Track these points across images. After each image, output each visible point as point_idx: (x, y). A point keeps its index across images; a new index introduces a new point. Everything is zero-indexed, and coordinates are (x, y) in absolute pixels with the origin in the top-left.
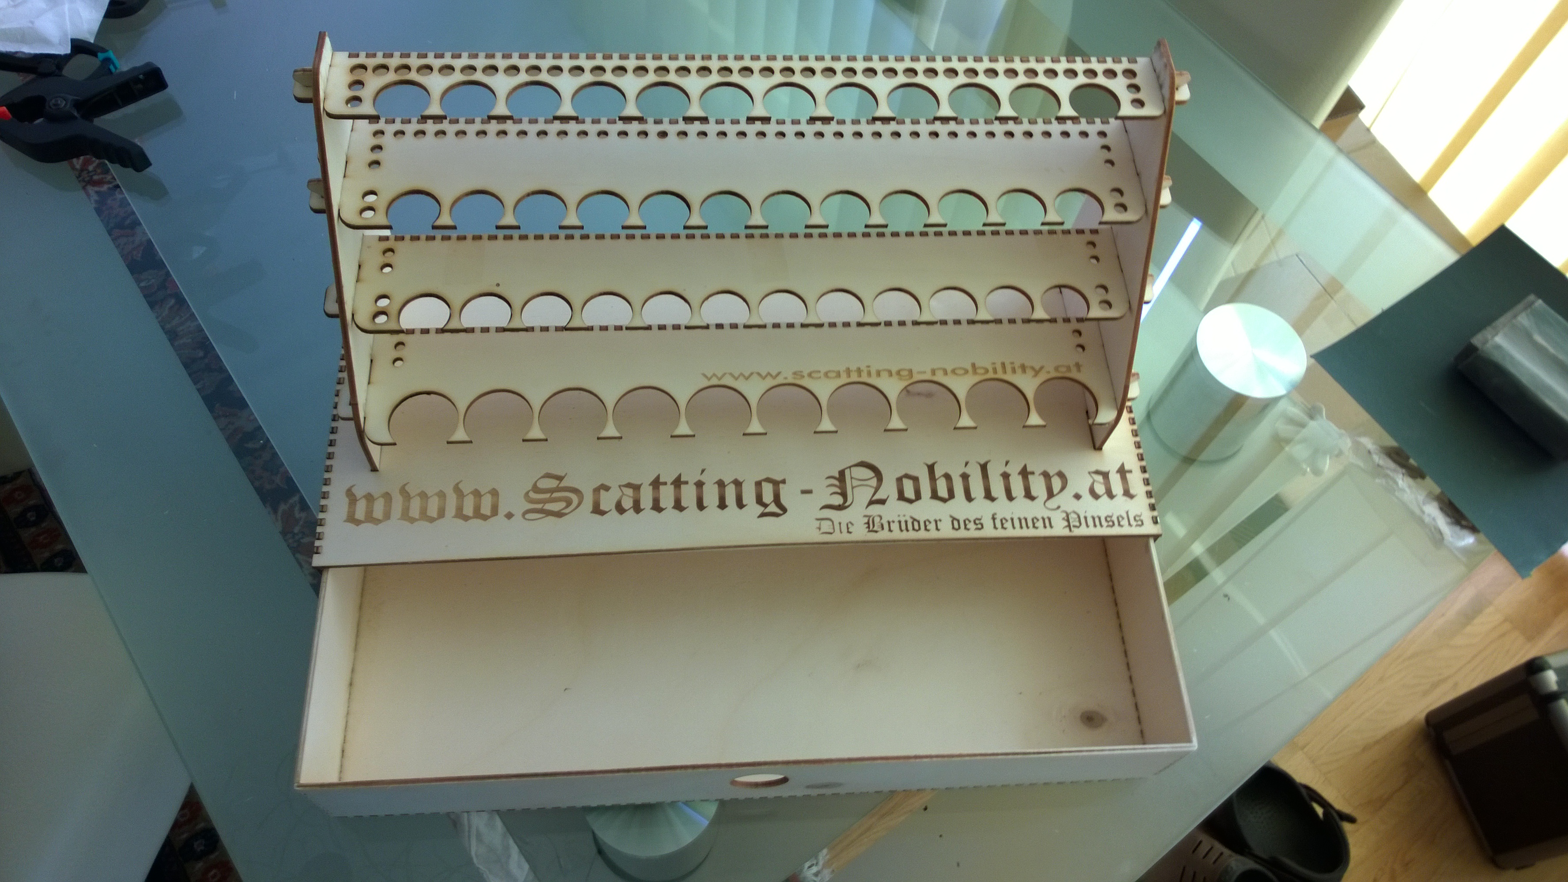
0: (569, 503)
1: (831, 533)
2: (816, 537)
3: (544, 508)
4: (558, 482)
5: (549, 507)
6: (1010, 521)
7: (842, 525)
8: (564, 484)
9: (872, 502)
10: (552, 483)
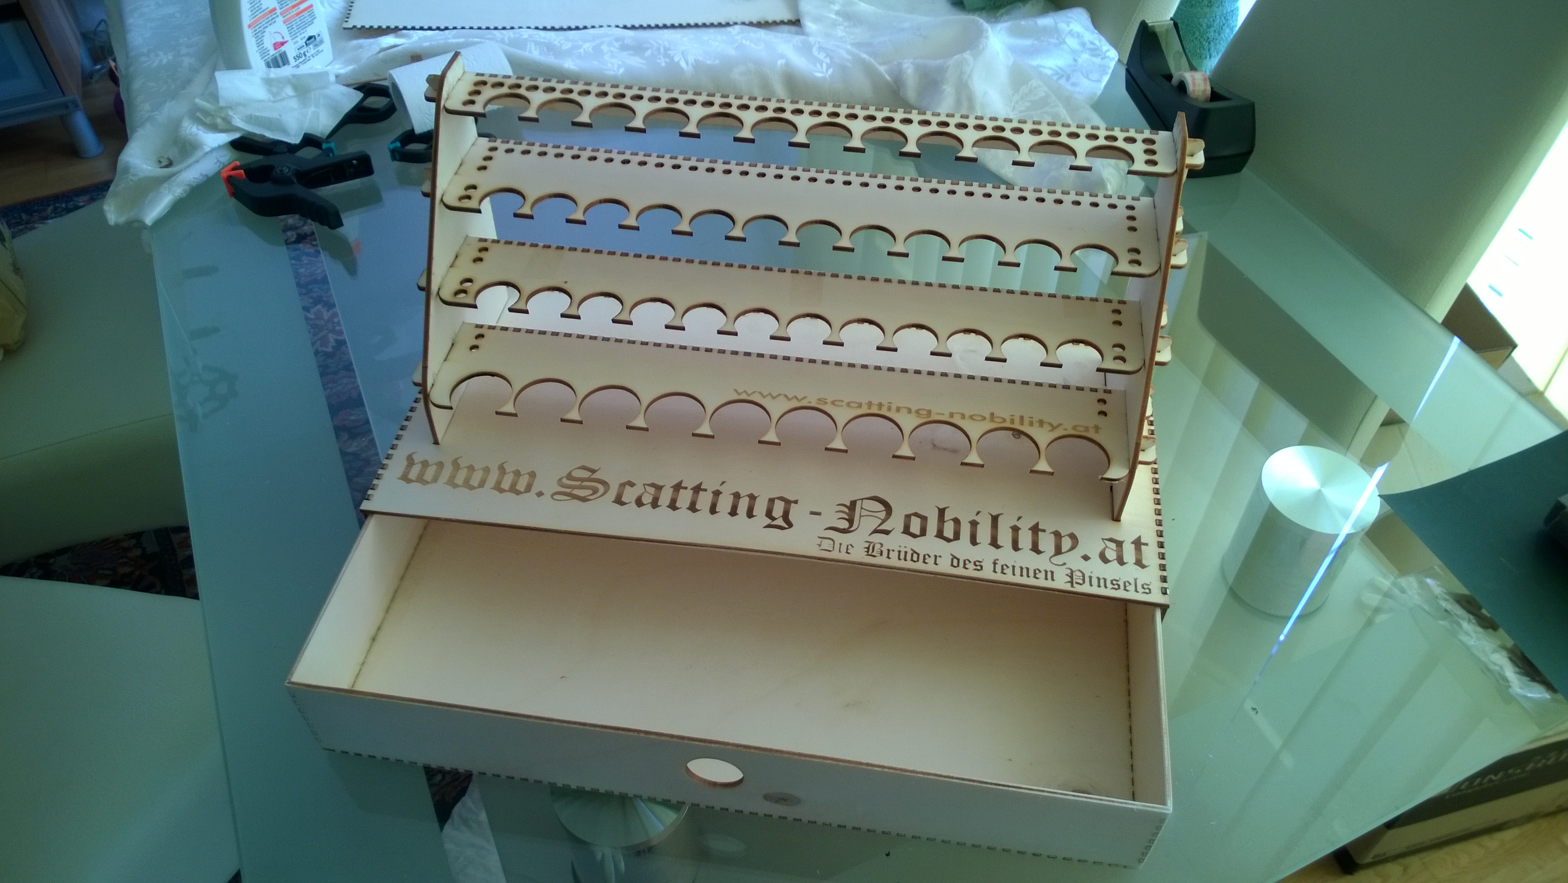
0: (595, 491)
1: (830, 551)
2: (813, 551)
3: (573, 492)
4: (591, 474)
5: (576, 492)
6: (1011, 568)
7: (842, 546)
8: (595, 476)
9: (876, 531)
10: (586, 474)
